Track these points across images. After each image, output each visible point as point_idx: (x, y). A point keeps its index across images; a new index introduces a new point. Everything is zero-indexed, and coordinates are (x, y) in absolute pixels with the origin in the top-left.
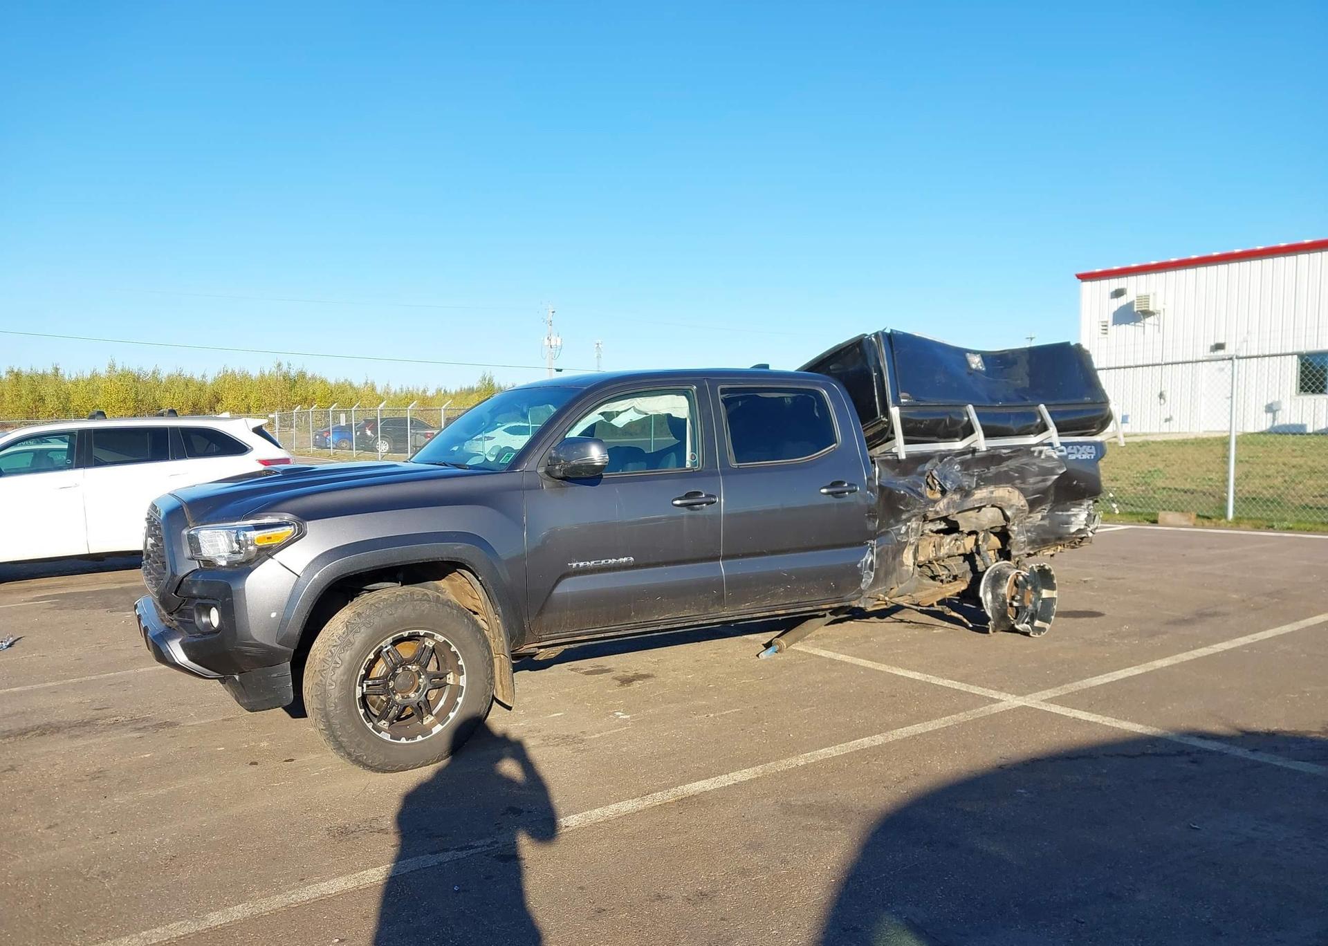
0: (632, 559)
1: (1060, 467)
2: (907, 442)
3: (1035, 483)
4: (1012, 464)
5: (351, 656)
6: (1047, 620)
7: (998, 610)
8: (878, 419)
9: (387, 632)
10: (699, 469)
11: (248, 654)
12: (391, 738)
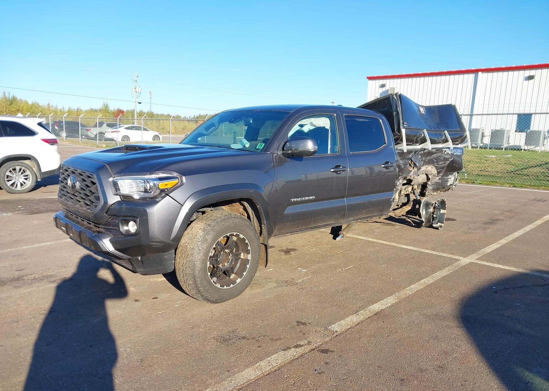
0: (314, 197)
1: (451, 158)
2: (407, 145)
3: (441, 164)
4: (435, 156)
5: (207, 246)
6: (443, 223)
7: (427, 218)
8: (395, 134)
9: (221, 234)
10: (339, 154)
11: (154, 246)
12: (220, 287)
